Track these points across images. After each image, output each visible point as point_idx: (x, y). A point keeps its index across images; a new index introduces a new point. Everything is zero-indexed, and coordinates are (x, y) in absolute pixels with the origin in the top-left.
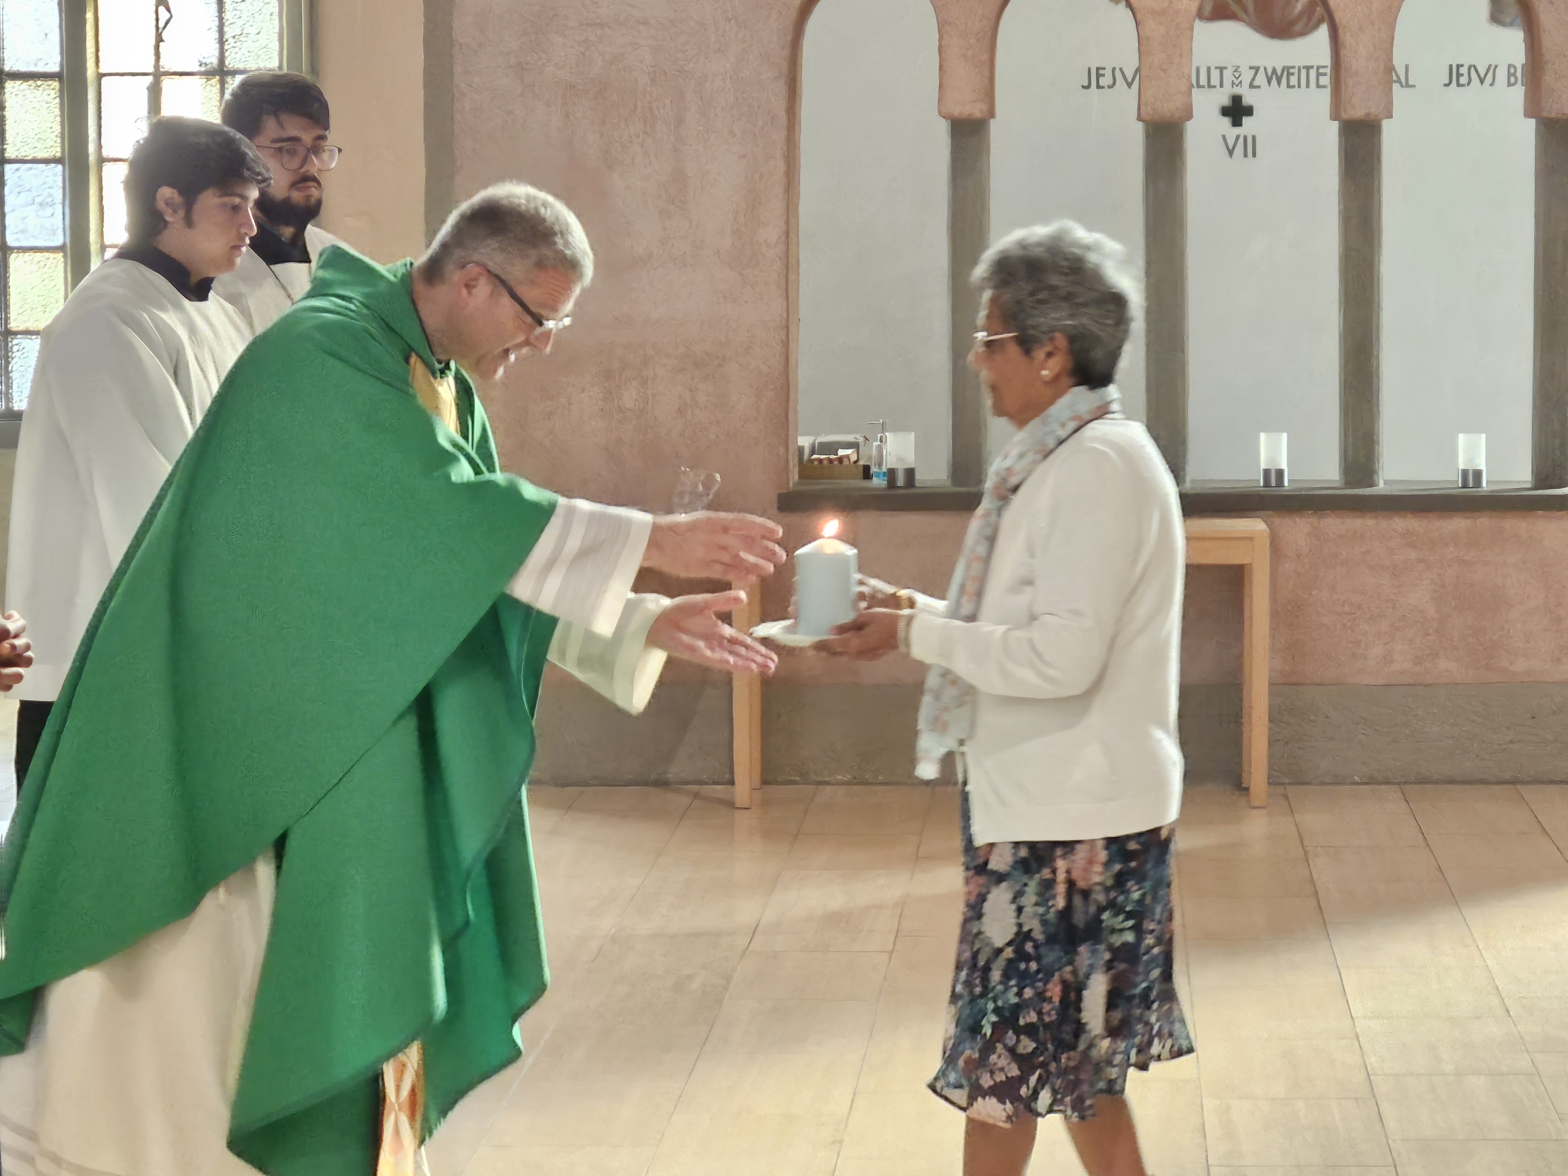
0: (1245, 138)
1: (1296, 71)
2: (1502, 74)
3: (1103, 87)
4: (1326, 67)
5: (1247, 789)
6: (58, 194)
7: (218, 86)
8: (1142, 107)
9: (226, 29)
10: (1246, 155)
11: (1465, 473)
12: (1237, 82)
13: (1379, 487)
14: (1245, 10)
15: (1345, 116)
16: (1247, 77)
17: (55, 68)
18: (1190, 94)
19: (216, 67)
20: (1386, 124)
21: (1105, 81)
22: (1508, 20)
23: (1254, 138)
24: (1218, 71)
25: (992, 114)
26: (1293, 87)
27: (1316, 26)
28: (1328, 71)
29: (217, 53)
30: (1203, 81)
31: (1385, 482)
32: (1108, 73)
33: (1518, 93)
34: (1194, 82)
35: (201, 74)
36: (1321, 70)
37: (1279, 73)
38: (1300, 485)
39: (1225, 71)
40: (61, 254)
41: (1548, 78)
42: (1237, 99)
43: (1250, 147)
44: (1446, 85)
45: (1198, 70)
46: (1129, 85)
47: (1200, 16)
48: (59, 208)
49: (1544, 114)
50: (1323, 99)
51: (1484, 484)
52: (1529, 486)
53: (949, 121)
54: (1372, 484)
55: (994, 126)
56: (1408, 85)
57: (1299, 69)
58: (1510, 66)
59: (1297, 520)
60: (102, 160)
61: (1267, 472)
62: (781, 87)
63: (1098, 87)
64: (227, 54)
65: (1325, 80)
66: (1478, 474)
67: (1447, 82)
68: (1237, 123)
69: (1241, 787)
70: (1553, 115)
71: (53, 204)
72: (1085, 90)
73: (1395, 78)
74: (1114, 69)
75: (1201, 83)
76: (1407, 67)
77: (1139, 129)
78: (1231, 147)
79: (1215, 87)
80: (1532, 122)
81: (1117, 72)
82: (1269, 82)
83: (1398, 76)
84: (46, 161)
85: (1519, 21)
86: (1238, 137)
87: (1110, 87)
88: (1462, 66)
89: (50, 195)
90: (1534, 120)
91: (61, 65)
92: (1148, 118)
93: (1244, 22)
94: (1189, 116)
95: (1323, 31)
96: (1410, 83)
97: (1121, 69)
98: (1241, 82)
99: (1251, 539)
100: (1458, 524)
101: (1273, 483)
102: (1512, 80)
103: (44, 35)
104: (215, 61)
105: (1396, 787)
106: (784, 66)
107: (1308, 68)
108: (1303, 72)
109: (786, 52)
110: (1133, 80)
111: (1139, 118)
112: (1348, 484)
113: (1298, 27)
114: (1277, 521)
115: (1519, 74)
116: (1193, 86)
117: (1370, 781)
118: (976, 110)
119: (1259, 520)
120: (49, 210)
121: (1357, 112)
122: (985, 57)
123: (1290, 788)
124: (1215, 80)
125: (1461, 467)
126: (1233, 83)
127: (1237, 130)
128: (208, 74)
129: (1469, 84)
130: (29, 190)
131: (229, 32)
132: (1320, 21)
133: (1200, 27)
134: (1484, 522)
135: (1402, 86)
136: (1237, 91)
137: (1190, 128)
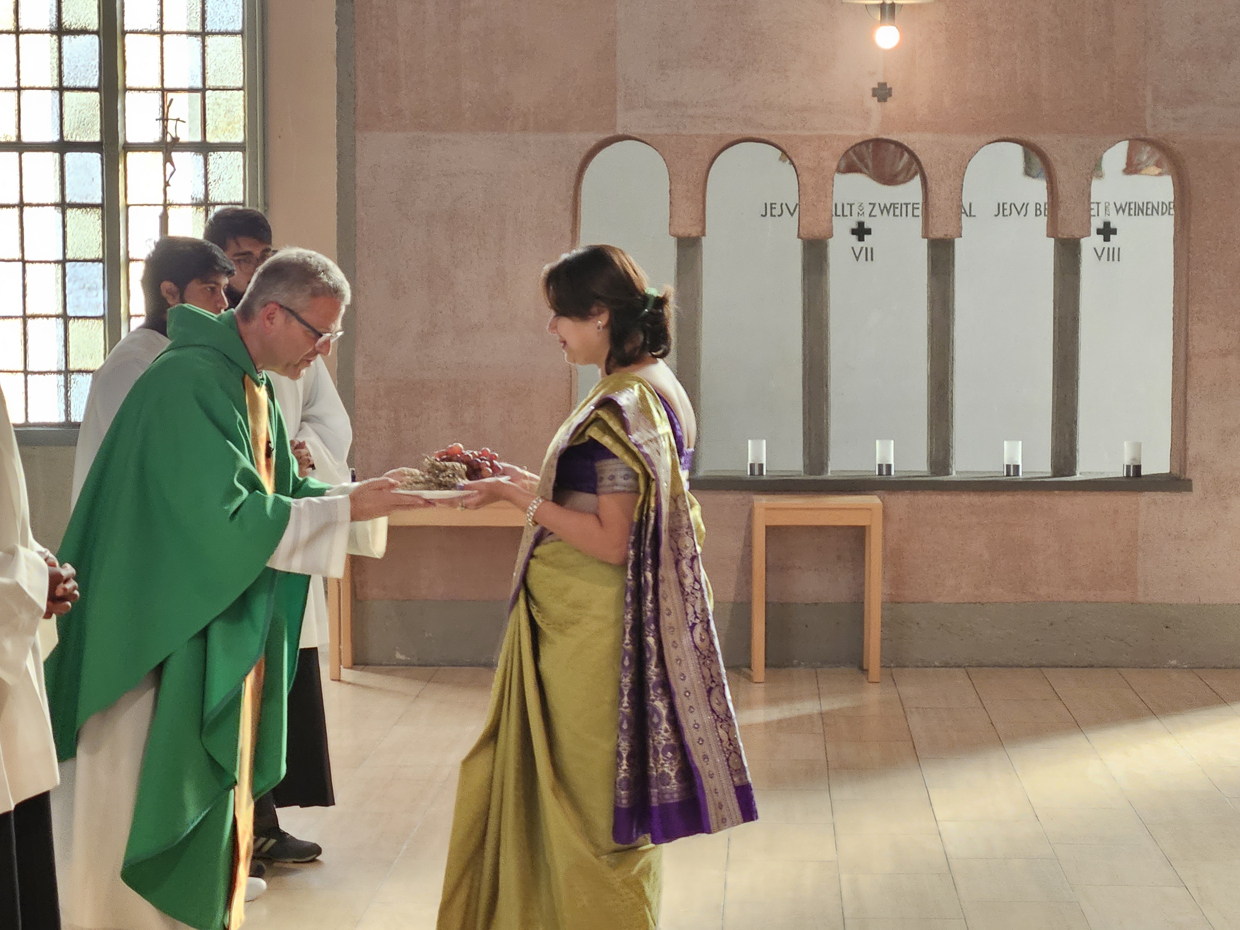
0: (866, 249)
1: (899, 206)
2: (1031, 209)
3: (775, 216)
4: (918, 204)
5: (867, 670)
6: (100, 282)
7: (204, 213)
8: (801, 229)
9: (209, 176)
10: (867, 260)
11: (1008, 467)
12: (861, 213)
13: (952, 476)
14: (867, 167)
15: (931, 236)
16: (867, 209)
17: (99, 201)
18: (831, 221)
19: (203, 201)
20: (957, 241)
21: (776, 212)
22: (1035, 174)
23: (872, 249)
24: (849, 206)
25: (704, 234)
26: (897, 216)
27: (912, 178)
28: (920, 206)
29: (203, 191)
30: (839, 212)
31: (957, 472)
32: (778, 207)
33: (1043, 221)
34: (834, 214)
35: (193, 205)
36: (915, 206)
37: (888, 207)
38: (903, 474)
39: (853, 206)
40: (102, 321)
41: (1061, 213)
42: (861, 224)
43: (870, 255)
44: (996, 216)
45: (836, 205)
46: (792, 214)
47: (838, 170)
48: (101, 291)
49: (1060, 235)
50: (917, 224)
51: (1021, 474)
52: (1049, 475)
53: (676, 238)
54: (948, 474)
55: (705, 241)
56: (970, 215)
57: (901, 204)
58: (1036, 204)
59: (900, 497)
60: (129, 260)
61: (880, 466)
62: (568, 215)
63: (771, 215)
64: (210, 192)
65: (918, 212)
66: (1017, 467)
67: (997, 213)
68: (861, 239)
69: (863, 670)
70: (1065, 237)
71: (97, 288)
72: (763, 218)
73: (963, 211)
74: (782, 204)
75: (838, 214)
76: (970, 205)
77: (798, 244)
78: (857, 255)
79: (847, 216)
80: (1052, 241)
81: (784, 207)
82: (882, 213)
83: (965, 211)
84: (93, 261)
85: (1043, 174)
86: (862, 248)
87: (779, 216)
88: (1006, 203)
89: (95, 282)
90: (1053, 239)
91: (103, 199)
92: (804, 237)
93: (865, 174)
94: (831, 236)
95: (917, 179)
96: (973, 214)
97: (786, 205)
98: (863, 213)
99: (870, 509)
100: (1004, 499)
101: (884, 473)
102: (1038, 213)
103: (91, 179)
104: (201, 196)
105: (962, 670)
106: (570, 201)
107: (907, 204)
108: (904, 207)
109: (571, 193)
110: (794, 210)
111: (799, 236)
112: (934, 473)
113: (900, 178)
114: (887, 497)
115: (1042, 209)
116: (833, 215)
117: (946, 665)
118: (694, 232)
119: (875, 497)
120: (94, 293)
121: (938, 234)
122: (700, 196)
123: (894, 670)
124: (847, 212)
125: (1006, 463)
126: (859, 213)
127: (861, 244)
128: (197, 205)
129: (1010, 215)
130: (82, 279)
131: (211, 178)
132: (915, 174)
133: (838, 177)
134: (1020, 497)
135: (967, 216)
136: (861, 219)
137: (831, 242)
